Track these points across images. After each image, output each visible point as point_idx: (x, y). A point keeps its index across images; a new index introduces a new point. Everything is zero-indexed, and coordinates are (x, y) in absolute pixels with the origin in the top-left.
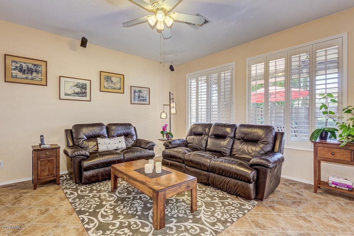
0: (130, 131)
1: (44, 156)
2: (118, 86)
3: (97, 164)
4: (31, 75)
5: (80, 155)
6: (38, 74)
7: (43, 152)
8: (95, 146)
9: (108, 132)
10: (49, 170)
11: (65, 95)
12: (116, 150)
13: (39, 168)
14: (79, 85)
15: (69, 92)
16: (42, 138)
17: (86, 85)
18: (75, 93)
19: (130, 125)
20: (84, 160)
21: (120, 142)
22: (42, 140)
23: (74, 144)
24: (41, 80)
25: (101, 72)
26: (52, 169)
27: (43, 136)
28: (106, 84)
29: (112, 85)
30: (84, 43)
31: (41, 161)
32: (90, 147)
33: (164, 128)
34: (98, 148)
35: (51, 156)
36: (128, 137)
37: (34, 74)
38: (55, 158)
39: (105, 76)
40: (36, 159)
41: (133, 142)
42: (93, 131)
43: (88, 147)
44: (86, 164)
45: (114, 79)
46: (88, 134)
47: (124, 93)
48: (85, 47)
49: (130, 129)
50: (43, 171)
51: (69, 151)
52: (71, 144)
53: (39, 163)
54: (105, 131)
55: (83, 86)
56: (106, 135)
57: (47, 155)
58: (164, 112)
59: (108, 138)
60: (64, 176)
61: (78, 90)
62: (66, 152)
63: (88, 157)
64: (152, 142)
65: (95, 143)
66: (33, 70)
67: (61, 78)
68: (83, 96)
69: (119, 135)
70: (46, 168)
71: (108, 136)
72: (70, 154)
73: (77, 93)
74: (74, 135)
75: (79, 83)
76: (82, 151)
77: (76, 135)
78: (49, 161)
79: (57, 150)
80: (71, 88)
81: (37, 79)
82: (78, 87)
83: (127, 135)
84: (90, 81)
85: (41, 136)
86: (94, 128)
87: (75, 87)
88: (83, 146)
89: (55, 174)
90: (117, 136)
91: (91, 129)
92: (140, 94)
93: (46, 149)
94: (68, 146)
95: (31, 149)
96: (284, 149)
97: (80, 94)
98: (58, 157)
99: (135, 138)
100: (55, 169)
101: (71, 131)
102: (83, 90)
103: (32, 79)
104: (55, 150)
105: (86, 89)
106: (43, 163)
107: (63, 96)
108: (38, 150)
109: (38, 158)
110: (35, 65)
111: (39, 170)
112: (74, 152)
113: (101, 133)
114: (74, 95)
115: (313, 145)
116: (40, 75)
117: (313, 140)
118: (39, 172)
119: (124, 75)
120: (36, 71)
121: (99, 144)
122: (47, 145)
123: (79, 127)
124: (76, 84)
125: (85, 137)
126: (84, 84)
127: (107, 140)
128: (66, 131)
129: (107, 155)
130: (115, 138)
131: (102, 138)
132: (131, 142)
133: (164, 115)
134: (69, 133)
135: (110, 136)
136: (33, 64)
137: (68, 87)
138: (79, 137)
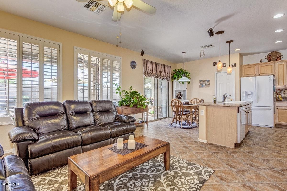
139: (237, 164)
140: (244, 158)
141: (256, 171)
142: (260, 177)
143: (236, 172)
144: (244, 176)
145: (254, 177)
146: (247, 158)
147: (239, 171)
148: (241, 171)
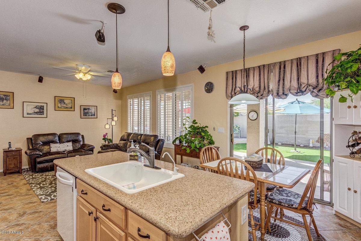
0: (77, 138)
1: (11, 155)
2: (70, 106)
3: (47, 160)
4: (3, 102)
5: (35, 154)
6: (7, 101)
7: (10, 152)
8: (48, 149)
9: (59, 140)
10: (14, 164)
11: (27, 114)
12: (64, 151)
13: (8, 162)
14: (38, 107)
15: (30, 112)
16: (10, 144)
17: (43, 106)
18: (35, 113)
19: (78, 134)
20: (38, 157)
21: (68, 146)
22: (10, 145)
23: (33, 148)
24: (9, 105)
25: (55, 97)
26: (16, 163)
27: (10, 142)
28: (59, 105)
29: (65, 105)
30: (41, 80)
31: (9, 158)
32: (44, 150)
33: (104, 136)
34: (50, 150)
35: (15, 155)
36: (76, 143)
37: (5, 101)
38: (18, 157)
39: (59, 100)
40: (6, 157)
41: (80, 146)
42: (48, 139)
43: (43, 150)
44: (38, 160)
45: (66, 101)
46: (43, 141)
47: (74, 111)
48: (42, 82)
49: (78, 136)
50: (10, 164)
51: (28, 152)
52: (31, 148)
53: (8, 159)
54: (57, 138)
55: (41, 107)
56: (58, 142)
57: (13, 155)
58: (107, 124)
59: (60, 143)
60: (26, 169)
61: (37, 110)
62: (26, 153)
63: (41, 155)
64: (92, 146)
65: (49, 147)
66: (4, 99)
67: (24, 103)
68: (41, 115)
69: (68, 141)
70: (12, 163)
71: (60, 142)
72: (28, 154)
73: (36, 113)
74: (33, 142)
75: (38, 106)
76: (37, 152)
77: (35, 141)
78: (14, 158)
79: (20, 151)
80: (32, 109)
81: (7, 104)
82: (37, 108)
83: (75, 141)
84: (47, 103)
85: (9, 143)
86: (49, 137)
87: (35, 109)
88: (39, 149)
89: (18, 167)
90: (66, 142)
91: (46, 137)
92: (89, 111)
93: (12, 151)
94: (29, 149)
95: (3, 151)
96: (163, 148)
97: (39, 113)
98: (20, 155)
99: (82, 143)
100: (18, 164)
101: (31, 138)
102: (41, 110)
103: (3, 105)
104: (19, 151)
105: (43, 109)
106: (11, 160)
107: (25, 115)
108: (7, 151)
109: (7, 156)
110: (5, 95)
111: (8, 164)
112: (32, 152)
113: (55, 140)
114: (34, 114)
115: (174, 146)
116: (8, 102)
117: (175, 143)
118: (8, 165)
119: (74, 98)
120: (6, 99)
121: (51, 147)
122: (13, 148)
123: (37, 136)
124: (35, 106)
125: (41, 143)
126: (42, 106)
127: (58, 145)
128: (28, 139)
129: (55, 154)
130: (64, 144)
131: (55, 143)
132: (78, 146)
133: (107, 126)
134: (30, 140)
135: (61, 142)
136: (3, 95)
137: (29, 108)
138: (37, 143)
139: (33, 217)
140: (34, 227)
141: (9, 222)
142: (2, 221)
143: (26, 212)
144: (17, 213)
145: (8, 217)
146: (30, 230)
147: (24, 213)
148: (23, 214)
